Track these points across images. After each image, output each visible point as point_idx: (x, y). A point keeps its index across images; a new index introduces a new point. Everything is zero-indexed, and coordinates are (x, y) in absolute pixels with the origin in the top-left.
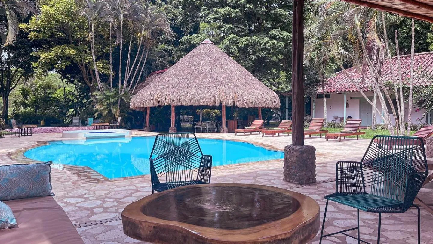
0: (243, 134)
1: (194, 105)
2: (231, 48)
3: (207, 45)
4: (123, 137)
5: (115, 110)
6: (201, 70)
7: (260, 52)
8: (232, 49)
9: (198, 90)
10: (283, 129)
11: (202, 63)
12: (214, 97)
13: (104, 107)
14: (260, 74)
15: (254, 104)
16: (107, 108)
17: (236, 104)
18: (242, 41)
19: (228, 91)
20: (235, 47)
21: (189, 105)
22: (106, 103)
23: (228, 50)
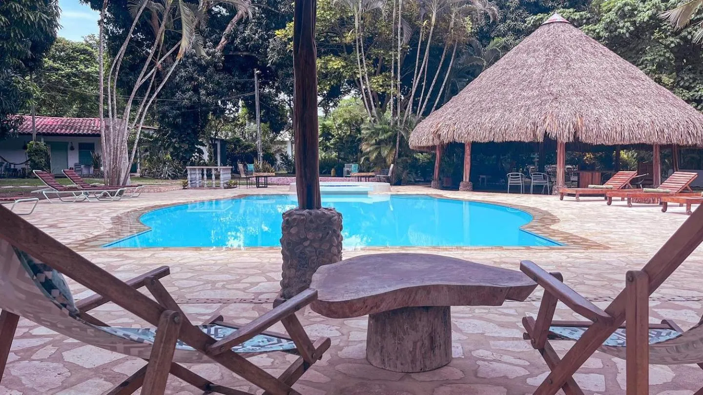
0: (574, 198)
1: (496, 141)
2: (619, 28)
3: (552, 26)
4: (365, 194)
5: (386, 152)
6: (525, 74)
7: (689, 30)
8: (622, 28)
9: (507, 113)
10: (668, 190)
11: (531, 61)
12: (534, 124)
13: (371, 148)
14: (691, 76)
15: (627, 138)
16: (376, 149)
17: (583, 138)
18: (645, 10)
19: (565, 112)
20: (628, 24)
21: (486, 140)
22: (374, 141)
23: (611, 32)
